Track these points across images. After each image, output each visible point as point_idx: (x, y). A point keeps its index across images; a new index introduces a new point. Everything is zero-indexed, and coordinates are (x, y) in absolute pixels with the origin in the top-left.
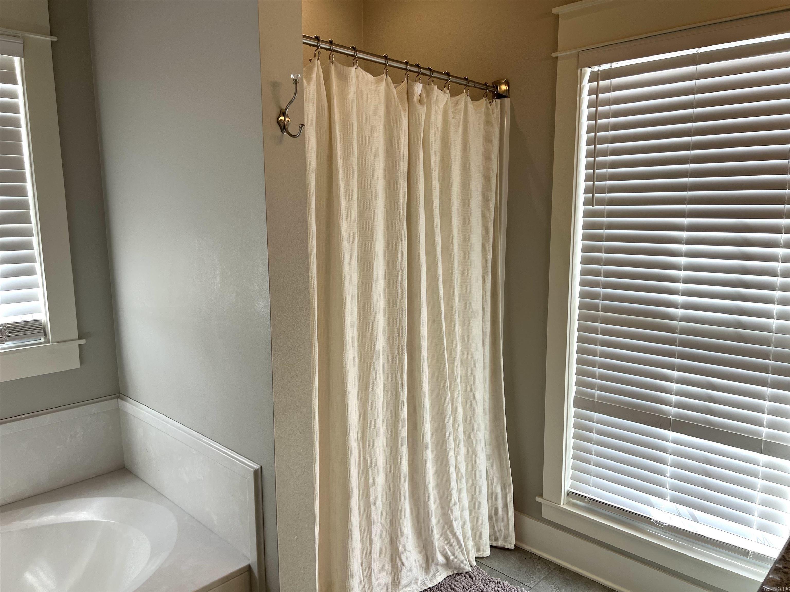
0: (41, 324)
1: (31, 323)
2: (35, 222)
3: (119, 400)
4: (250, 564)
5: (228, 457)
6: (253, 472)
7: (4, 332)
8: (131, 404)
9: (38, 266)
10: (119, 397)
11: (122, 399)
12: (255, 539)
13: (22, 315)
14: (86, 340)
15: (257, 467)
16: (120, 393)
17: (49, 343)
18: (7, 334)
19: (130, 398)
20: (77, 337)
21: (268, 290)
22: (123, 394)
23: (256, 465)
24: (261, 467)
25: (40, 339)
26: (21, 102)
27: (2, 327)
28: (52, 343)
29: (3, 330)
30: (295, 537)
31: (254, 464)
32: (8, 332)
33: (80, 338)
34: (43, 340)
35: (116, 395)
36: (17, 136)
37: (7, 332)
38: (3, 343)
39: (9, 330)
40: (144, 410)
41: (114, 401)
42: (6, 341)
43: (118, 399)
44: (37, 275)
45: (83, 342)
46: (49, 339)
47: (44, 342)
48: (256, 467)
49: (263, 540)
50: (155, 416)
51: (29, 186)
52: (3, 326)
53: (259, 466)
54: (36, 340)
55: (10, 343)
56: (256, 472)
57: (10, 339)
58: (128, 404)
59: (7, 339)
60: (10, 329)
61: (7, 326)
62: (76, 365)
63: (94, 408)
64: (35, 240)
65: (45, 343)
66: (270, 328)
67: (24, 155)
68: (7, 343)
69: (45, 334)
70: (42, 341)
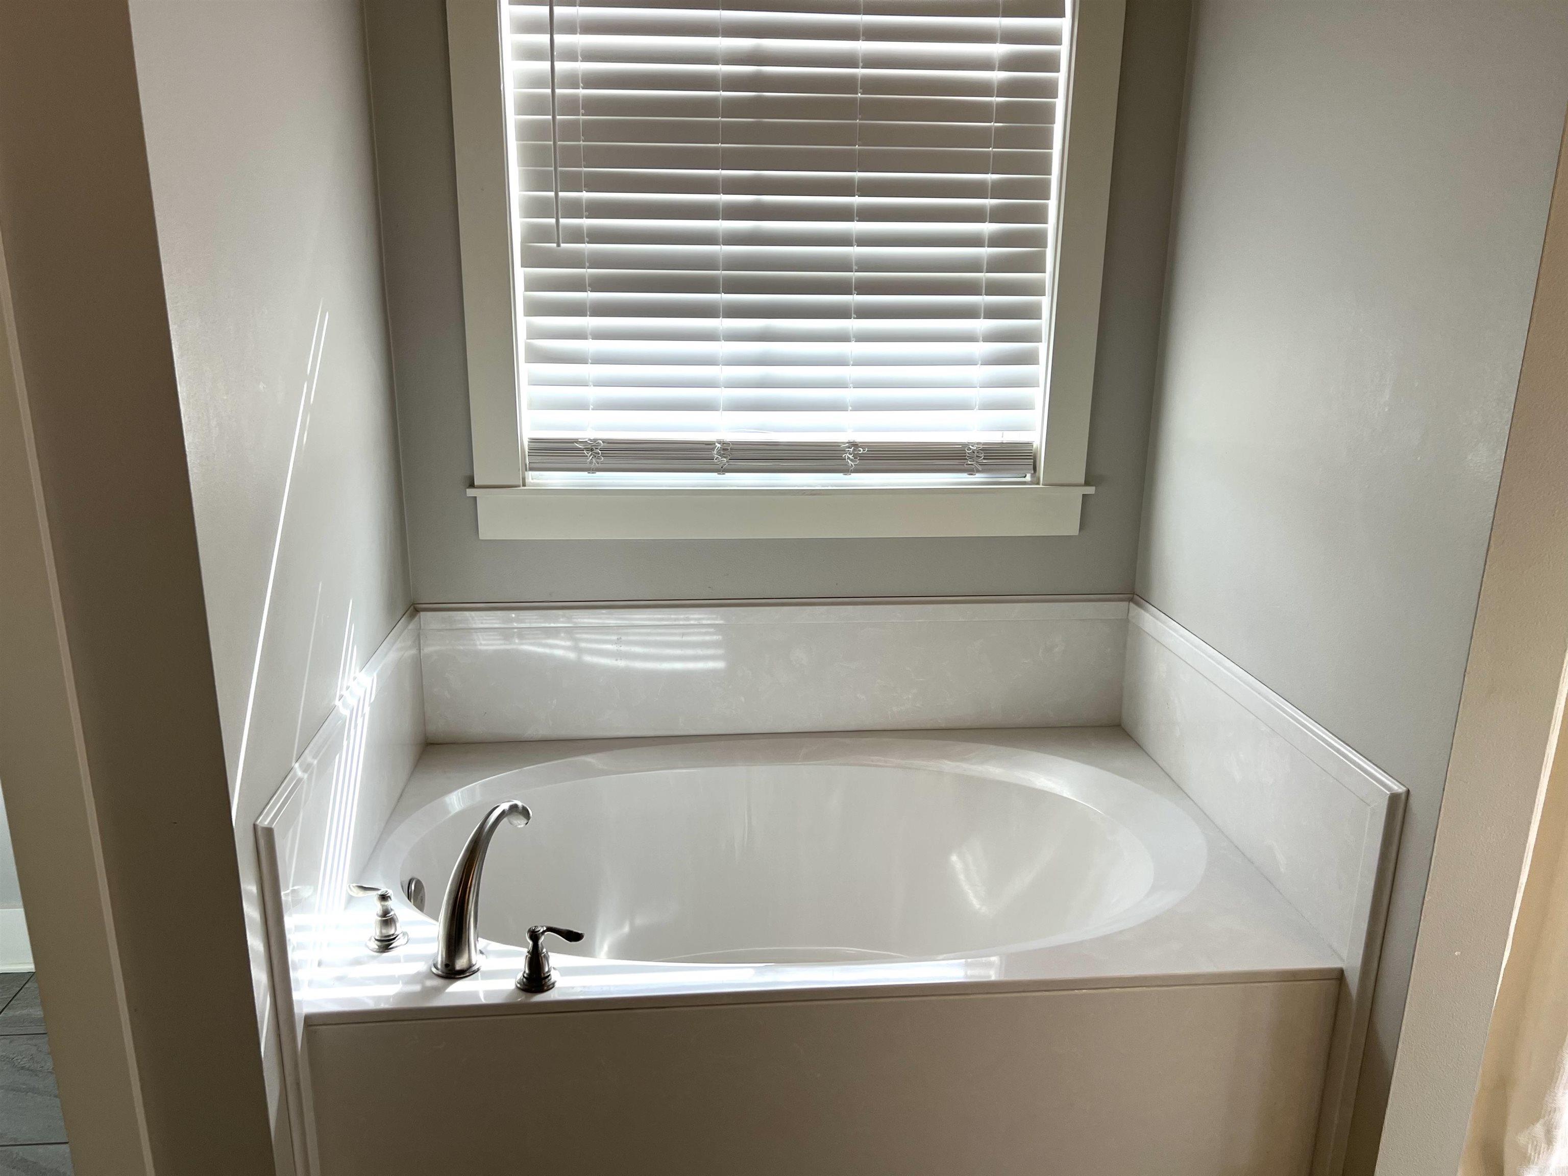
0: (1032, 450)
1: (1015, 447)
2: (1052, 270)
3: (1132, 605)
4: (1344, 969)
5: (1336, 754)
6: (1388, 795)
7: (977, 456)
8: (1154, 616)
9: (1044, 349)
10: (1131, 600)
11: (1137, 604)
12: (1364, 926)
13: (1005, 432)
14: (1096, 489)
15: (1398, 788)
16: (1134, 594)
17: (1038, 484)
18: (980, 460)
19: (1152, 605)
20: (1083, 482)
21: (1506, 425)
22: (1140, 597)
23: (1395, 785)
24: (1408, 792)
25: (1025, 475)
26: (1064, 51)
27: (975, 448)
28: (1043, 485)
29: (976, 452)
30: (1455, 952)
31: (1391, 782)
32: (983, 457)
33: (1087, 483)
34: (1028, 478)
35: (1126, 595)
36: (1047, 114)
37: (981, 457)
38: (972, 474)
39: (984, 453)
40: (1175, 631)
41: (1125, 604)
42: (978, 471)
43: (1131, 603)
44: (1038, 364)
45: (1091, 490)
46: (1039, 479)
47: (1031, 481)
48: (1396, 788)
49: (1381, 932)
50: (1195, 646)
51: (1053, 205)
52: (976, 446)
53: (1405, 789)
54: (1018, 476)
55: (984, 476)
56: (1394, 799)
57: (985, 469)
58: (1147, 616)
59: (980, 468)
60: (987, 453)
61: (983, 448)
62: (1071, 528)
63: (1088, 609)
64: (1046, 303)
65: (1031, 483)
66: (1494, 510)
67: (1054, 148)
68: (978, 475)
69: (1035, 469)
70: (1026, 481)
